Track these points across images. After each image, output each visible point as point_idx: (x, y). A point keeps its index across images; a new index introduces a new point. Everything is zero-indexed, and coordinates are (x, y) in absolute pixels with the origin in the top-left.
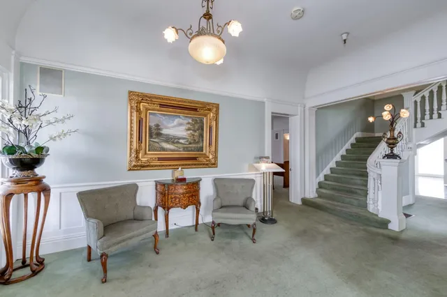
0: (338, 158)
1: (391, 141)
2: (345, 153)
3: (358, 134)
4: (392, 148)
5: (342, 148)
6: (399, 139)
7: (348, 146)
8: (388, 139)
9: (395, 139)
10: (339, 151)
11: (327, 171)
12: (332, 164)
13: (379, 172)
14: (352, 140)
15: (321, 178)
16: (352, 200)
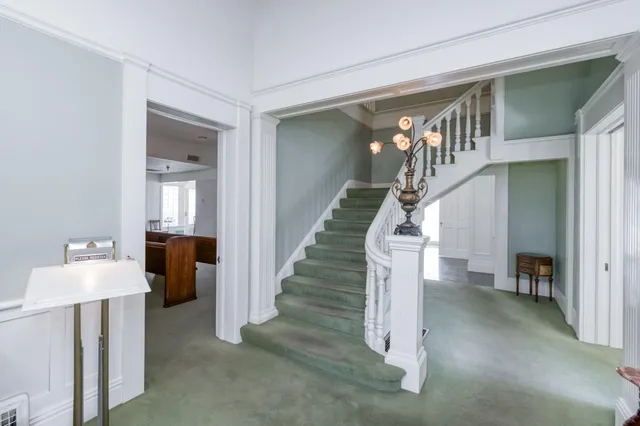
0: (319, 226)
1: (409, 197)
2: (330, 217)
3: (349, 184)
4: (409, 212)
5: (326, 207)
6: (420, 194)
7: (335, 204)
8: (404, 192)
9: (414, 192)
10: (321, 214)
11: (299, 254)
12: (309, 239)
13: (387, 264)
14: (342, 194)
15: (288, 270)
16: (340, 321)
